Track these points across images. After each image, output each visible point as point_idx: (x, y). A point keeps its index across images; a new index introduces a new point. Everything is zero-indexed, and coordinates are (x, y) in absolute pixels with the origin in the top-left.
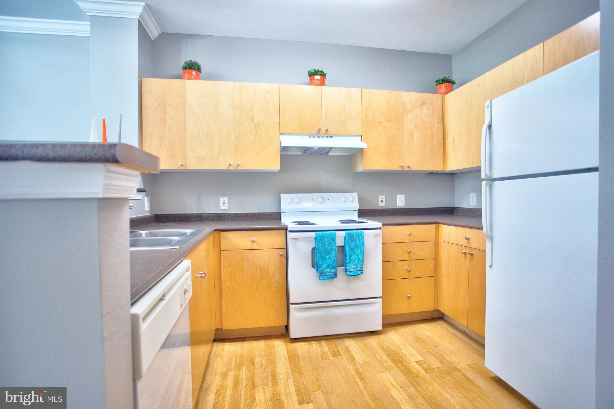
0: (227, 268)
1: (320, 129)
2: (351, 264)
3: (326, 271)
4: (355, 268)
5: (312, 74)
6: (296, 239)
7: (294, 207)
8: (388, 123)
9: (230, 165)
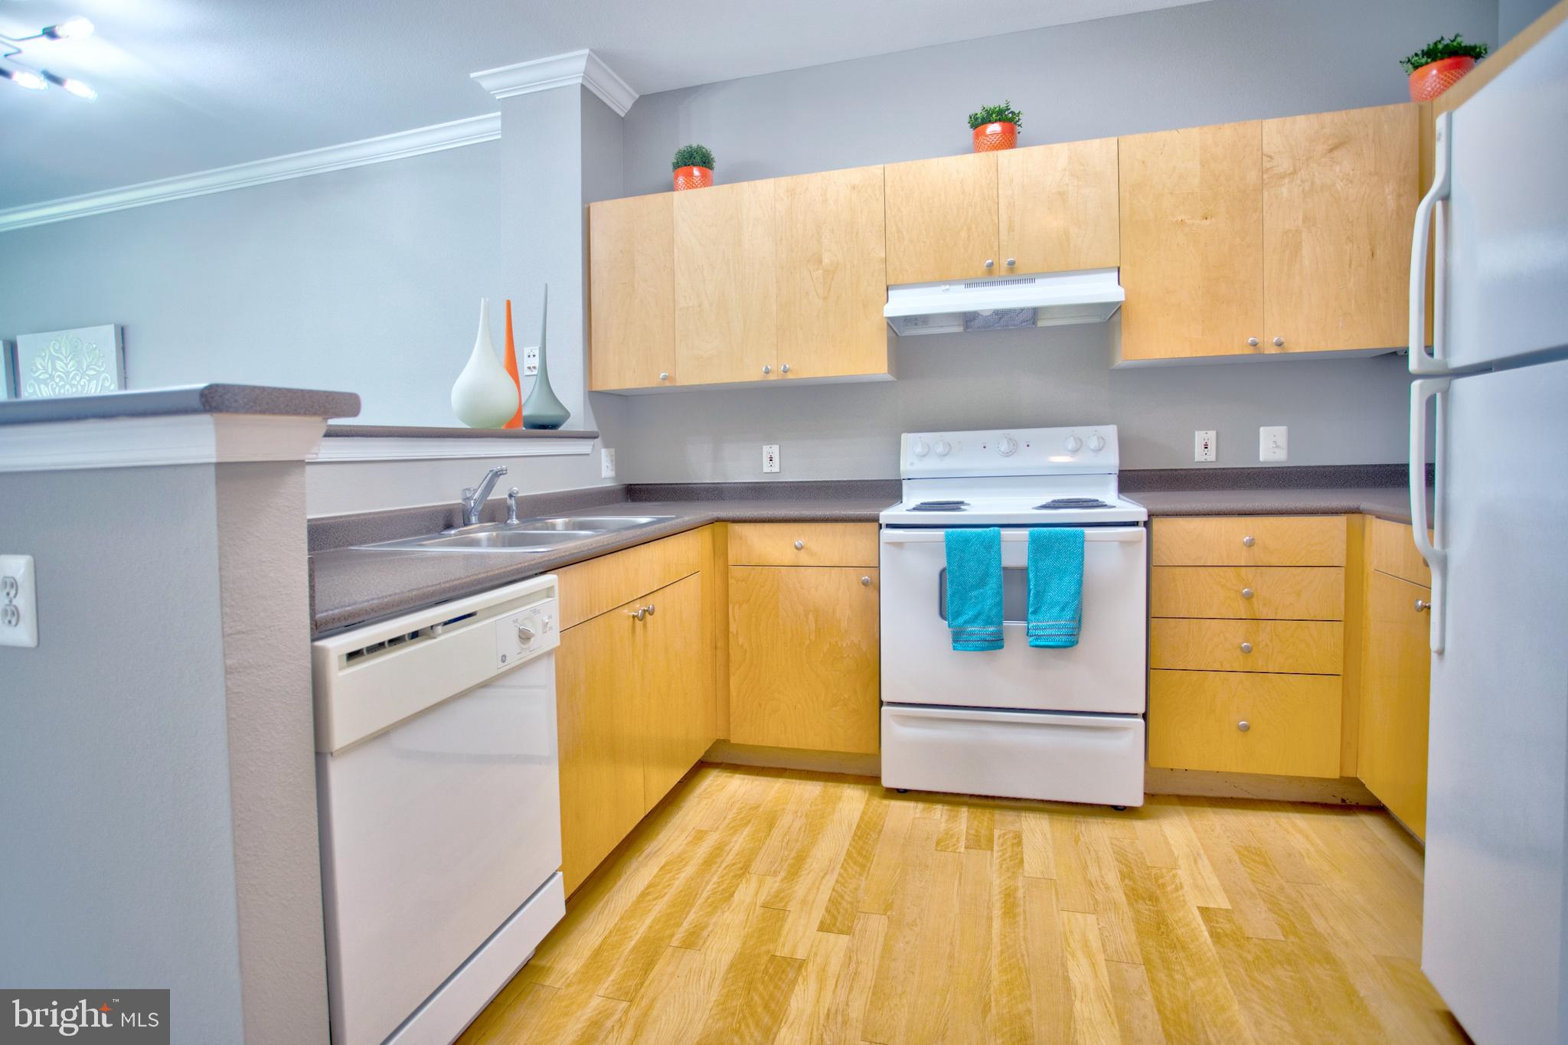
0: (740, 607)
1: (991, 265)
2: (1040, 616)
3: (970, 629)
4: (1051, 627)
5: (978, 123)
6: (899, 545)
7: (932, 465)
8: (1208, 222)
9: (767, 372)
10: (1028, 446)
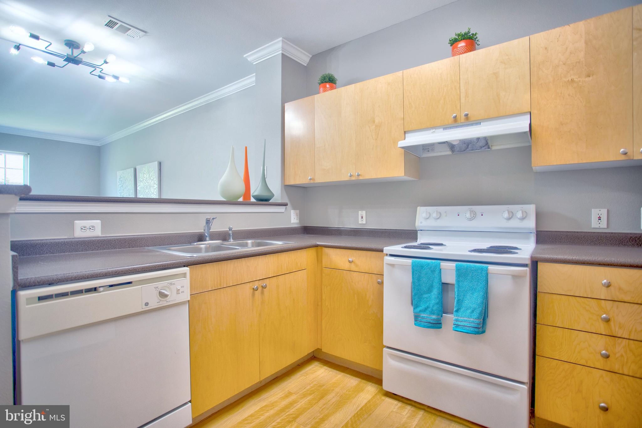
0: (327, 287)
1: (456, 117)
2: (460, 314)
3: (423, 315)
4: (465, 321)
5: (453, 42)
6: (392, 265)
7: (431, 223)
8: (589, 79)
9: (351, 176)
10: (482, 215)
